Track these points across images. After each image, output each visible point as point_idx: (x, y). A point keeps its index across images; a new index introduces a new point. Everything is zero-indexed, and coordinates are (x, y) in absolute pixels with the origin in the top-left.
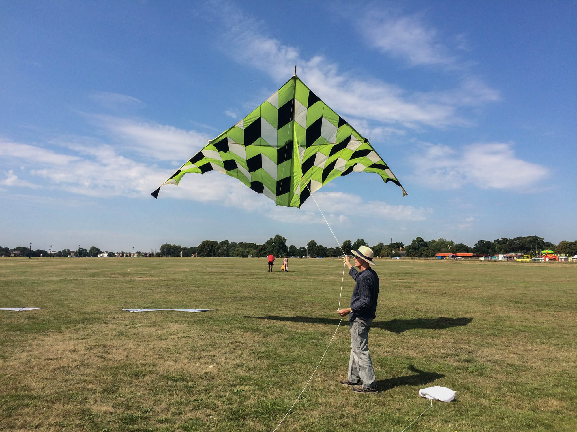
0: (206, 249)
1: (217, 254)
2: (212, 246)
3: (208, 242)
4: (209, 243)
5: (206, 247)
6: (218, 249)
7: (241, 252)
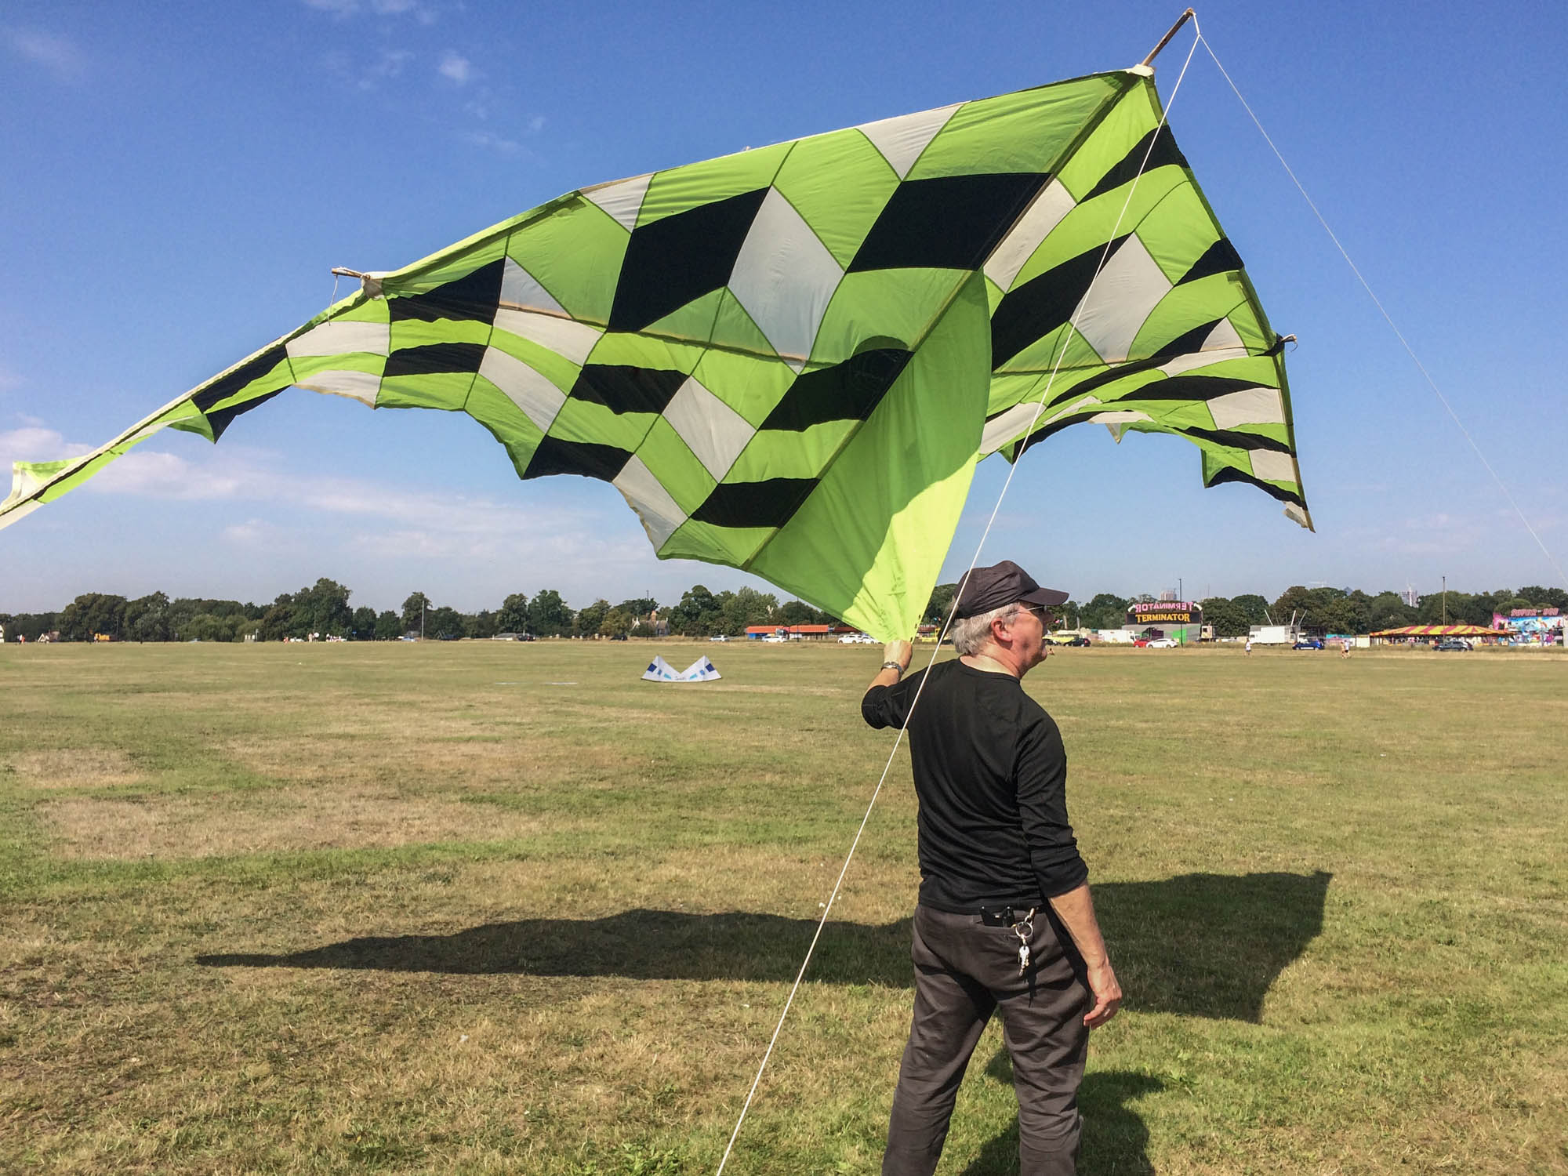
0: (90, 619)
1: (129, 632)
2: (111, 611)
3: (95, 598)
4: (102, 600)
5: (92, 613)
6: (133, 620)
7: (211, 627)
